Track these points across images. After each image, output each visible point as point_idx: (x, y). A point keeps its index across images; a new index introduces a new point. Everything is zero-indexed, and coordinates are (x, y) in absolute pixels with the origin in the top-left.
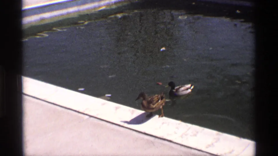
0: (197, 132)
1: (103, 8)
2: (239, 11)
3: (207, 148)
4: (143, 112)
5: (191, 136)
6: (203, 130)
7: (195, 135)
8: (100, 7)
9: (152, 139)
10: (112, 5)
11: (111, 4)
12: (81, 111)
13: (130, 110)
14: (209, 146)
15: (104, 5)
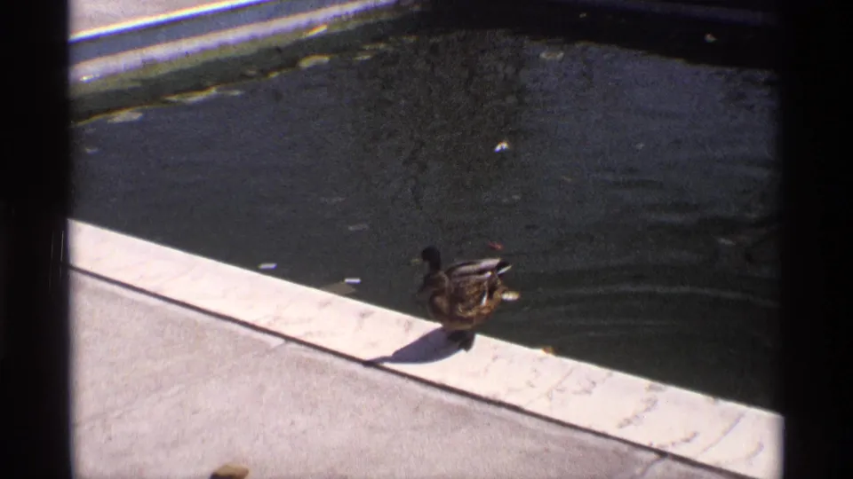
0: (594, 383)
1: (322, 29)
2: (714, 35)
3: (621, 426)
4: (438, 325)
5: (575, 393)
6: (610, 375)
7: (588, 392)
8: (311, 26)
9: (464, 402)
10: (348, 20)
11: (344, 17)
12: (262, 323)
13: (398, 321)
14: (628, 422)
15: (325, 22)
